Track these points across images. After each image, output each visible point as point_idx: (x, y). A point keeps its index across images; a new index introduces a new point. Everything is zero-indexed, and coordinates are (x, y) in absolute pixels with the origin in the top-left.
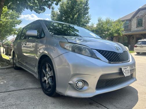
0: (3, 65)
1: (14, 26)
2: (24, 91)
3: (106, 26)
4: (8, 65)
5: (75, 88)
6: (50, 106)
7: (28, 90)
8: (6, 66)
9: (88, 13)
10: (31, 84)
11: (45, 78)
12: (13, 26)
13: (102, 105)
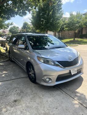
0: (3, 58)
1: (4, 22)
2: (19, 79)
3: (76, 20)
4: (6, 59)
5: (45, 81)
6: (33, 88)
7: (22, 79)
8: (5, 59)
9: (61, 9)
10: (22, 74)
11: (31, 73)
12: (2, 22)
13: (59, 88)
